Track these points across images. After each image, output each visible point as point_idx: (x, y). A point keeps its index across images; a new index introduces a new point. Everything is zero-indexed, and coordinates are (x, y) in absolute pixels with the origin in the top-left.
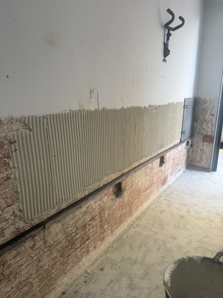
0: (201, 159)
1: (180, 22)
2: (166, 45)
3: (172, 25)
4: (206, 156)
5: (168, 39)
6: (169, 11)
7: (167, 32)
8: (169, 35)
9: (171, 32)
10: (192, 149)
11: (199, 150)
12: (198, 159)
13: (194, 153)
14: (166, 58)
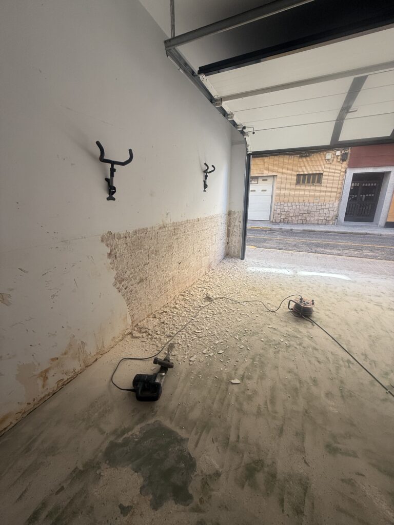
2: (205, 182)
5: (206, 179)
7: (205, 175)
11: (233, 246)
12: (233, 253)
13: (230, 248)
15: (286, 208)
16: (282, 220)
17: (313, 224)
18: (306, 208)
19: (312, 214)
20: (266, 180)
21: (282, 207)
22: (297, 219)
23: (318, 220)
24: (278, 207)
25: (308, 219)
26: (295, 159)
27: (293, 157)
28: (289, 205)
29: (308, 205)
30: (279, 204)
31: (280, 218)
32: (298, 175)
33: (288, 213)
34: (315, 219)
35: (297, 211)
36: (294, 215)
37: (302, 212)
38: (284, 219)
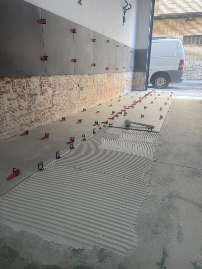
0: (139, 85)
1: (130, 7)
2: (124, 17)
3: (126, 8)
4: (142, 83)
5: (125, 14)
6: (126, 1)
7: (124, 11)
8: (125, 12)
9: (126, 11)
10: (134, 80)
11: (138, 80)
12: (138, 86)
13: (136, 82)
14: (124, 23)
17: (197, 79)
18: (191, 65)
19: (196, 71)
25: (192, 75)
26: (182, 22)
27: (180, 20)
29: (193, 63)
32: (184, 36)
34: (198, 76)
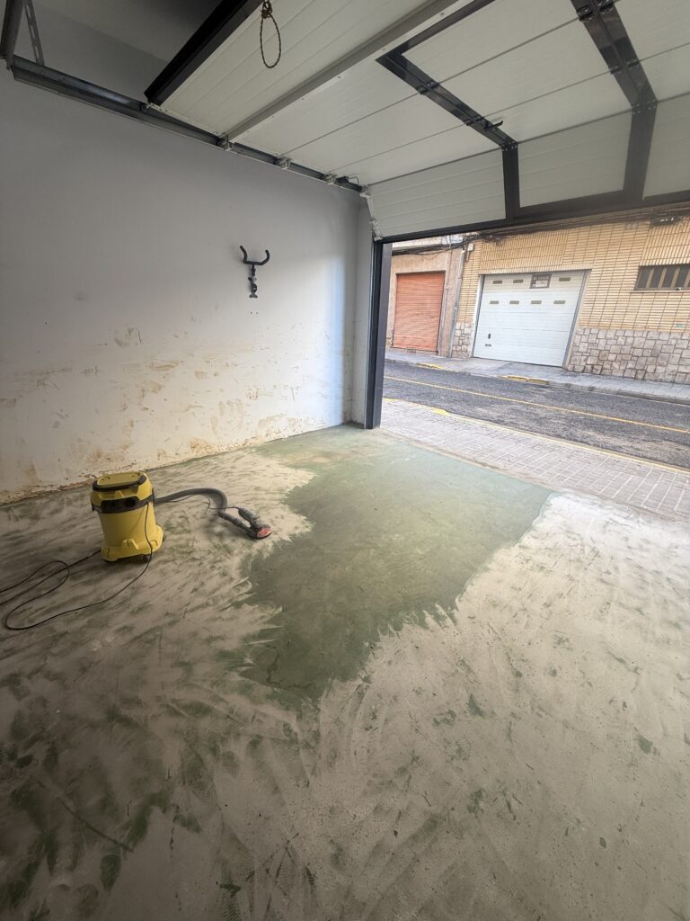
2: (252, 280)
8: (254, 270)
9: (255, 267)
15: (602, 343)
16: (589, 367)
17: (661, 381)
18: (651, 343)
19: (663, 358)
20: (568, 279)
21: (593, 339)
22: (622, 368)
23: (676, 373)
24: (584, 339)
25: (650, 369)
26: (639, 232)
27: (634, 226)
28: (611, 335)
29: (656, 337)
30: (587, 332)
31: (583, 364)
32: (642, 269)
33: (603, 353)
34: (668, 372)
35: (627, 349)
36: (619, 358)
37: (638, 352)
38: (593, 366)
